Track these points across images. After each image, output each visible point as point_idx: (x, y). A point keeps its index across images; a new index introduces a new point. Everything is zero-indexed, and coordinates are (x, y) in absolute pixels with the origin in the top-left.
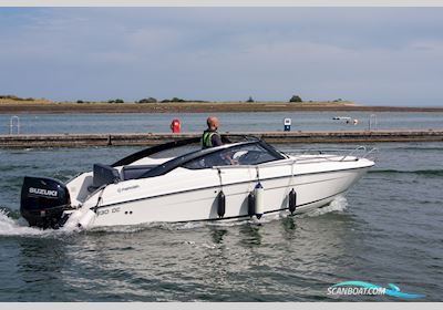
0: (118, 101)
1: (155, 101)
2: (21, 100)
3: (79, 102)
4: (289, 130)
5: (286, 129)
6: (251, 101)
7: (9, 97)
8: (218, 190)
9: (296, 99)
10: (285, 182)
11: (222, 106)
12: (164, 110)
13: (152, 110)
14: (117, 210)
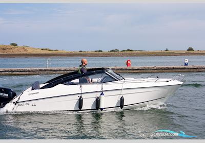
0: (99, 51)
1: (118, 51)
2: (52, 51)
3: (81, 51)
4: (187, 65)
5: (185, 65)
6: (167, 50)
7: (46, 49)
8: (80, 95)
9: (190, 49)
10: (118, 92)
11: (152, 53)
12: (123, 55)
13: (117, 55)
14: (28, 104)
